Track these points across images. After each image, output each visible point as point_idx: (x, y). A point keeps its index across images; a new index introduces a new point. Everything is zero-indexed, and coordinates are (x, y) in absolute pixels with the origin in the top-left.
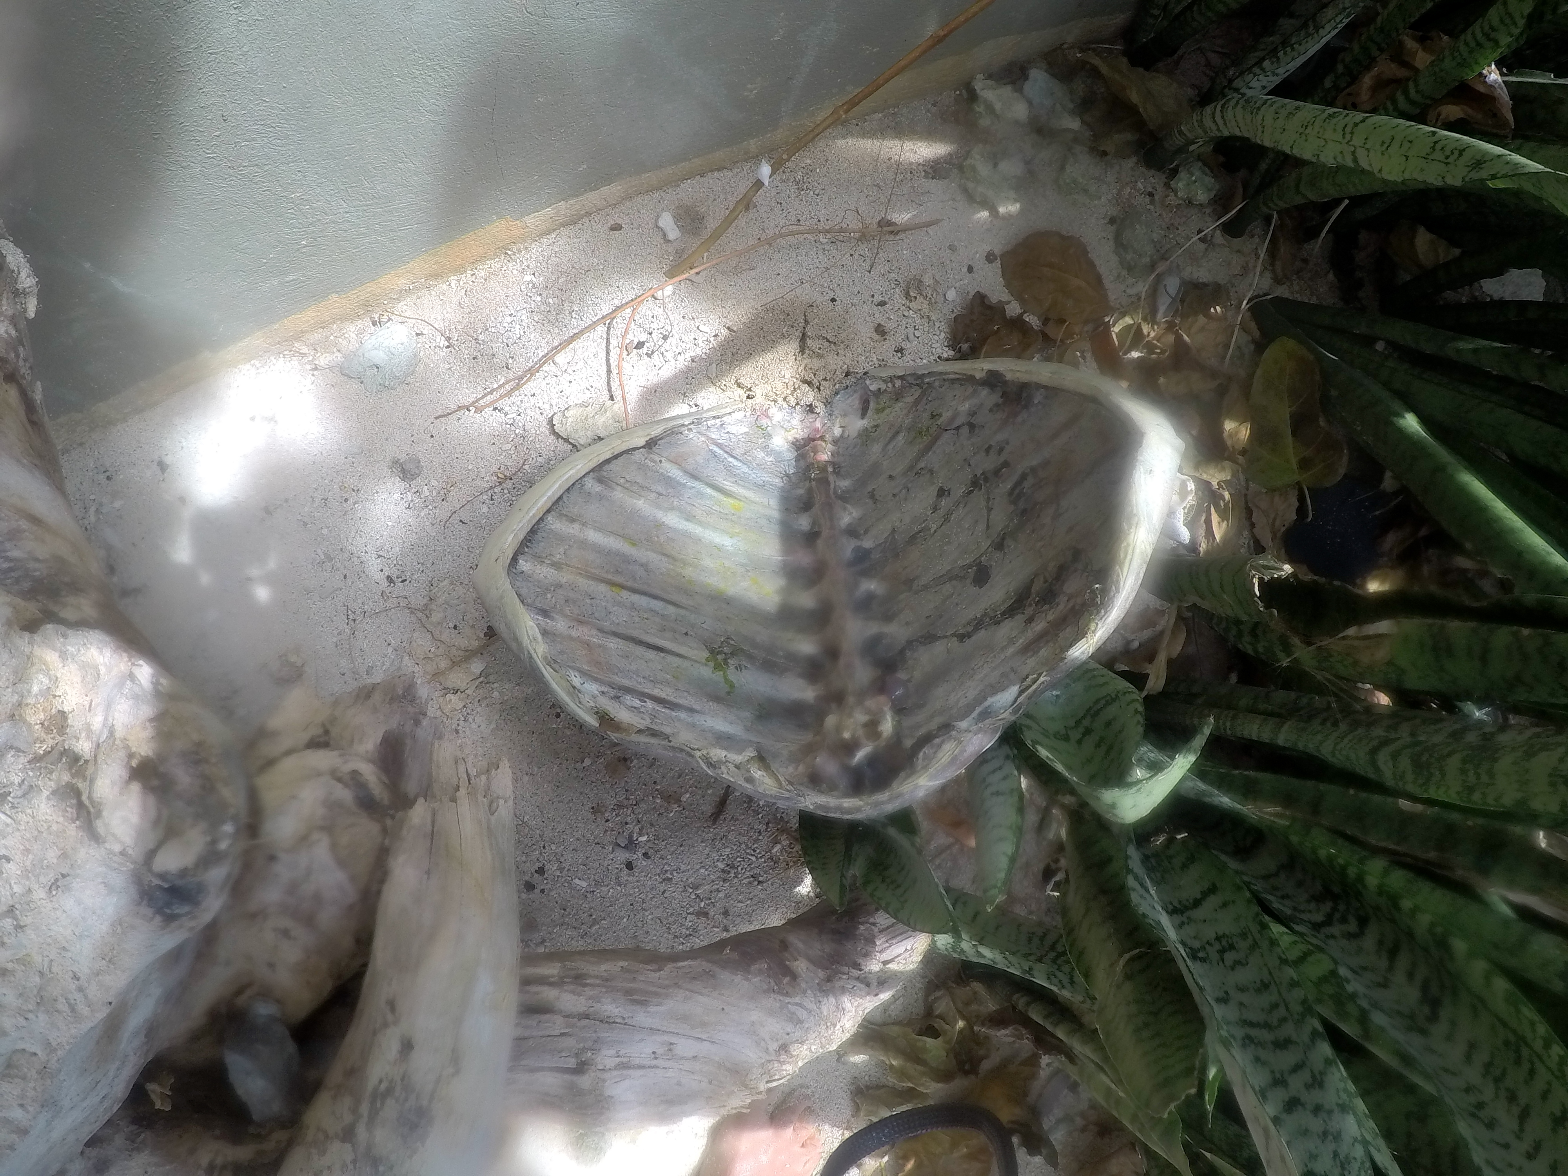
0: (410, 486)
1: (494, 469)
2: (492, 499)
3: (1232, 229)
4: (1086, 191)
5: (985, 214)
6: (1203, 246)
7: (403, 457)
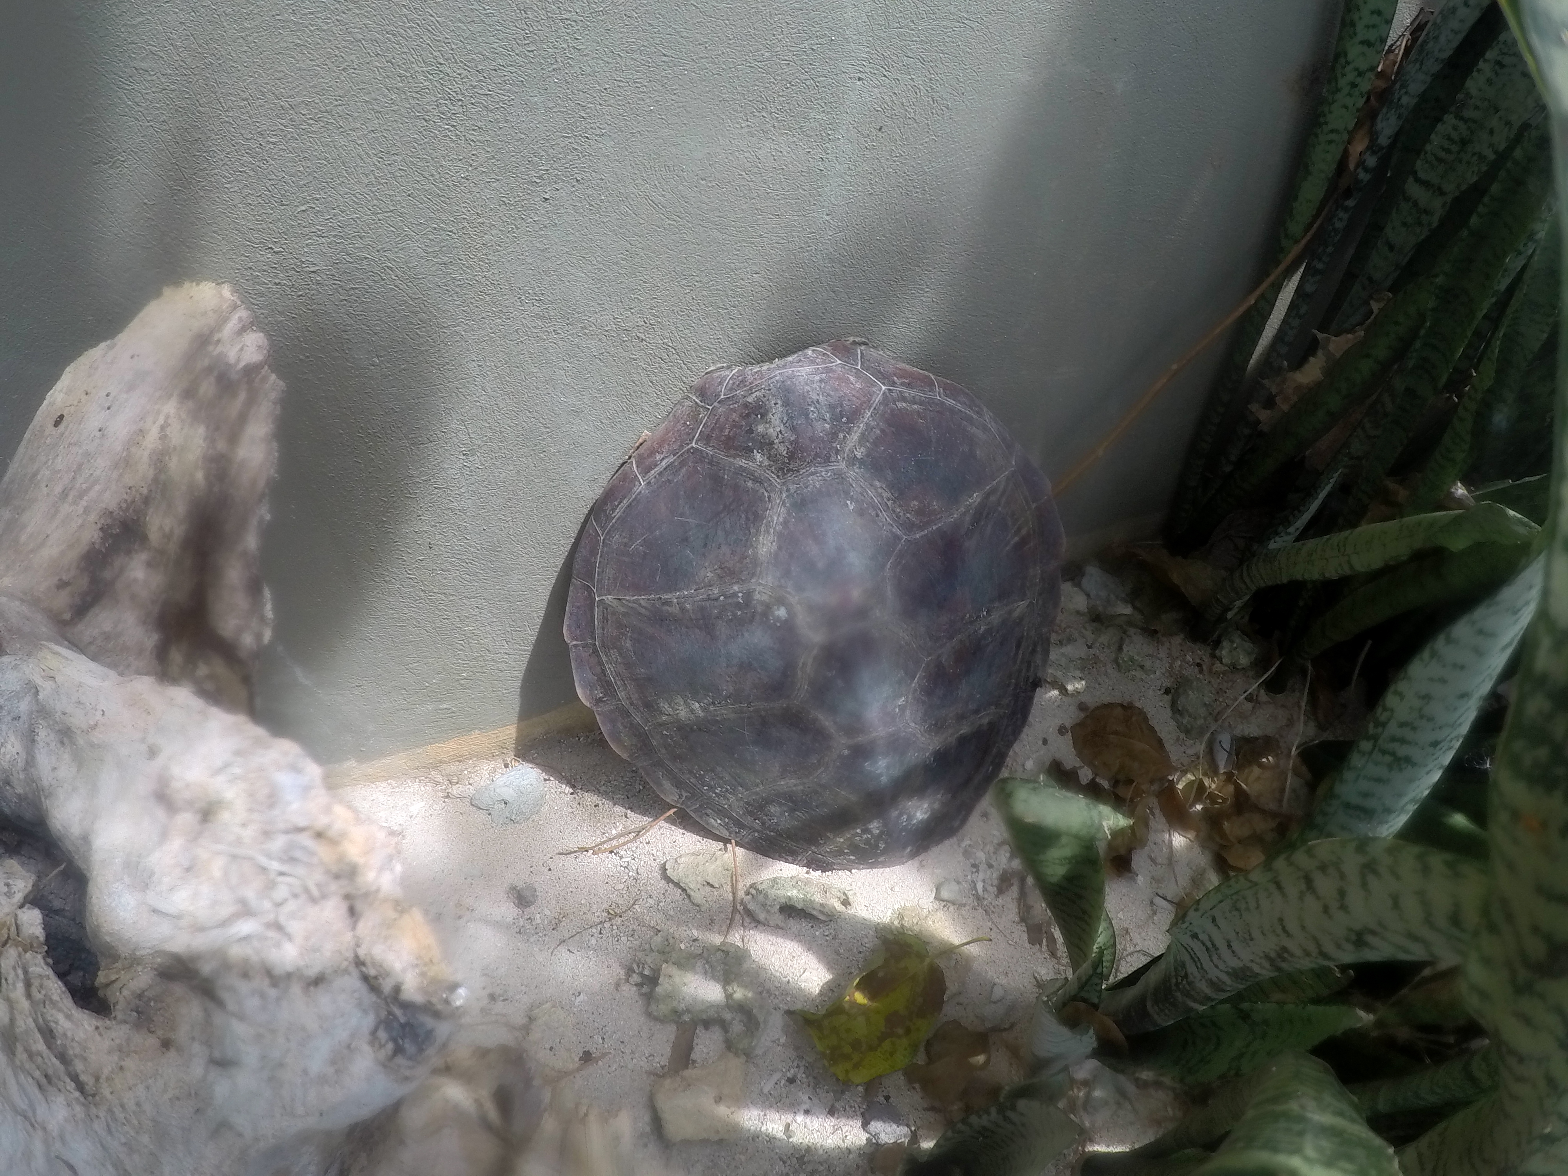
0: (523, 912)
1: (605, 906)
2: (601, 933)
3: (1274, 686)
4: (1142, 667)
5: (1055, 692)
6: (1249, 706)
7: (520, 885)
